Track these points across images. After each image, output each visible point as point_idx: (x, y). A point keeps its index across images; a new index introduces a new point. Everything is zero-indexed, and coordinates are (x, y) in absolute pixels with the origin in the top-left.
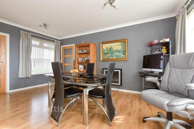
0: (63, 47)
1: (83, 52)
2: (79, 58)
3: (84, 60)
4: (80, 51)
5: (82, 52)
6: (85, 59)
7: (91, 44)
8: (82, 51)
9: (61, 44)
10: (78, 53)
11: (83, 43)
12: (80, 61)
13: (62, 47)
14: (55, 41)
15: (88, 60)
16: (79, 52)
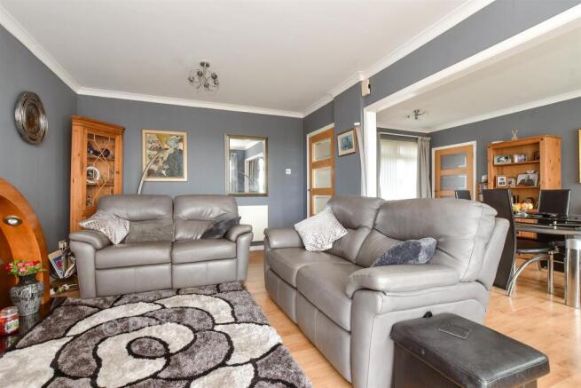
0: (436, 152)
1: (513, 161)
2: (499, 178)
3: (513, 180)
4: (503, 159)
5: (509, 162)
6: (516, 179)
7: (545, 139)
8: (507, 158)
9: (432, 145)
10: (496, 163)
11: (515, 138)
12: (501, 183)
13: (434, 150)
14: (420, 138)
15: (529, 180)
16: (499, 161)
